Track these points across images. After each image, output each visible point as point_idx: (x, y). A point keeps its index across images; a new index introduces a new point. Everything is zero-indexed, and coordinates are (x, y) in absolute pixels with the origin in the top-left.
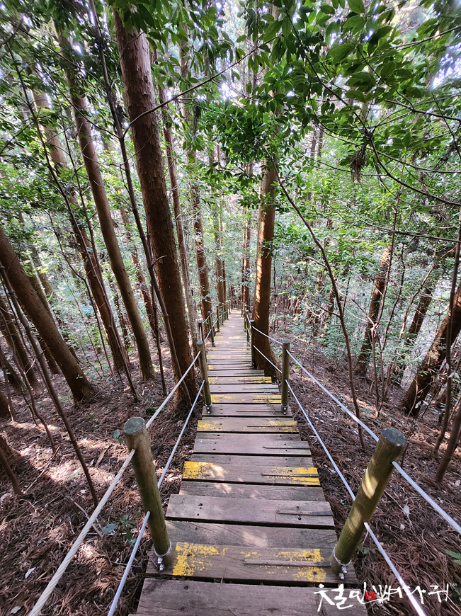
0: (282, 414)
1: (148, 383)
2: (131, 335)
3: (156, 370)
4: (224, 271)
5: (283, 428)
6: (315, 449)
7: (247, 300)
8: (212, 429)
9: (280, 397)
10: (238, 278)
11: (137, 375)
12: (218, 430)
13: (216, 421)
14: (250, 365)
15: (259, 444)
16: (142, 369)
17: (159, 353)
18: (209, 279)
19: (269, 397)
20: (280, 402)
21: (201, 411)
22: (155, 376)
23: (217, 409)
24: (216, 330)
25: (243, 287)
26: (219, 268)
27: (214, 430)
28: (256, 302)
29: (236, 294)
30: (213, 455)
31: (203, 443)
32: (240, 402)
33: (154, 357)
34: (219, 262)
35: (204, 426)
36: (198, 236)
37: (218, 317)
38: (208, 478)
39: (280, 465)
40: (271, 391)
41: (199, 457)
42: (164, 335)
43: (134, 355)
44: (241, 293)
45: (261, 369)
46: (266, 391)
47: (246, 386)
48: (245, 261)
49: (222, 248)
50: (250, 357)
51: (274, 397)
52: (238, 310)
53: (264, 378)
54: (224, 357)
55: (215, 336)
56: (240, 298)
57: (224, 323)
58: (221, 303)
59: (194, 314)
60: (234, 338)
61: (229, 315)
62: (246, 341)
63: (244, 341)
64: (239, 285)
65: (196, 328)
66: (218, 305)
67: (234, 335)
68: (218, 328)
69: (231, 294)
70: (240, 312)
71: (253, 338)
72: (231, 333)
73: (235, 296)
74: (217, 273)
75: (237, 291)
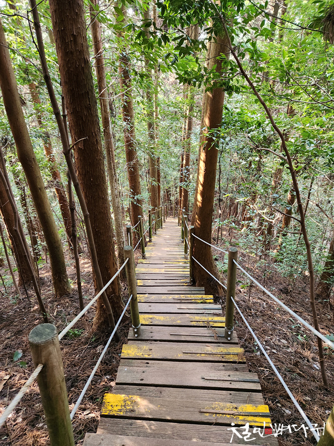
0: (226, 340)
1: (62, 302)
2: (42, 244)
3: (72, 286)
4: (158, 170)
5: (228, 357)
6: (266, 383)
7: (186, 205)
8: (140, 355)
9: (224, 319)
10: (175, 179)
11: (48, 291)
12: (146, 356)
13: (145, 346)
14: (188, 280)
15: (197, 374)
16: (55, 283)
17: (77, 267)
18: (140, 179)
19: (210, 318)
20: (224, 325)
21: (126, 335)
22: (71, 292)
23: (147, 332)
24: (148, 240)
25: (181, 190)
26: (153, 165)
27: (142, 357)
28: (197, 206)
29: (172, 198)
30: (140, 387)
31: (128, 372)
32: (174, 323)
33: (70, 270)
34: (152, 159)
35: (130, 352)
37: (150, 225)
38: (133, 415)
39: (223, 400)
40: (212, 312)
41: (123, 389)
42: (83, 246)
43: (45, 268)
44: (179, 197)
45: (200, 285)
46: (207, 311)
47: (183, 306)
48: (185, 156)
50: (187, 272)
51: (216, 318)
52: (174, 218)
53: (204, 296)
54: (157, 271)
55: (146, 246)
56: (177, 203)
57: (157, 232)
58: (154, 208)
59: (121, 218)
60: (168, 249)
61: (163, 224)
62: (184, 253)
63: (181, 253)
64: (176, 187)
65: (124, 235)
66: (150, 210)
67: (169, 246)
68: (150, 237)
69: (167, 198)
70: (177, 221)
71: (192, 248)
72: (166, 243)
73: (171, 201)
74: (150, 171)
75: (173, 195)
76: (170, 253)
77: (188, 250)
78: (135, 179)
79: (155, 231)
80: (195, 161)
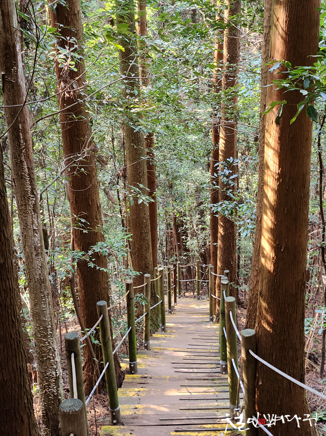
4: (151, 167)
7: (230, 264)
10: (198, 190)
18: (102, 195)
24: (124, 366)
25: (214, 221)
26: (135, 154)
28: (261, 269)
29: (192, 243)
34: (133, 137)
36: (65, 52)
37: (130, 323)
44: (209, 240)
48: (222, 135)
49: (145, 90)
52: (198, 297)
55: (120, 386)
56: (204, 257)
57: (151, 342)
58: (142, 275)
59: (48, 310)
60: (184, 393)
61: (168, 317)
62: (228, 404)
63: (222, 404)
64: (202, 213)
65: (58, 359)
66: (130, 281)
67: (187, 382)
68: (132, 359)
69: (176, 243)
70: (206, 306)
71: (251, 392)
72: (177, 375)
73: (187, 250)
74: (128, 172)
75: (194, 235)
76: (189, 405)
77: (241, 395)
78: (87, 199)
79: (147, 339)
80: (252, 142)
